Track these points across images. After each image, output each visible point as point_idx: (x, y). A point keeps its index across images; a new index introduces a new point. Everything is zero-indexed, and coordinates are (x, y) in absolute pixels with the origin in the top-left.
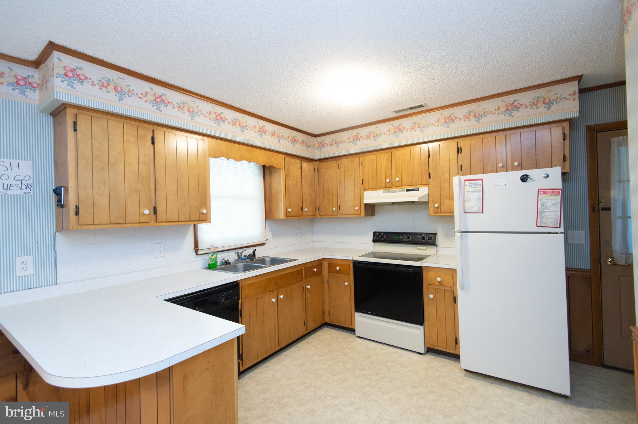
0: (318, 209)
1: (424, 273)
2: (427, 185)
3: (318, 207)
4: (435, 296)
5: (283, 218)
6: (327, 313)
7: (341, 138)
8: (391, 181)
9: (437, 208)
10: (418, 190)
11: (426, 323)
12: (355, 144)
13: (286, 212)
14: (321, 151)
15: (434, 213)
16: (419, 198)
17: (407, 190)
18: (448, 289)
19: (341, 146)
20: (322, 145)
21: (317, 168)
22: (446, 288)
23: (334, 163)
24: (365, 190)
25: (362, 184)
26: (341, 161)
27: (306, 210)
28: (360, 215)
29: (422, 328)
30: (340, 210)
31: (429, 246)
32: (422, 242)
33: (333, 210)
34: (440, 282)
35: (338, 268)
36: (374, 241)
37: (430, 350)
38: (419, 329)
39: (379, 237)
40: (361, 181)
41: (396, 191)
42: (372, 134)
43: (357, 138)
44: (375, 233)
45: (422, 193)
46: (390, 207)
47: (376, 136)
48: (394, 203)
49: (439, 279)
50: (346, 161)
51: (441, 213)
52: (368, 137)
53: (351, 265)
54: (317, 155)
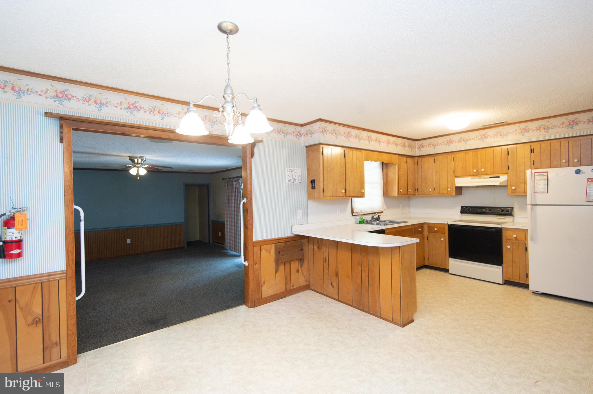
0: (417, 190)
1: (503, 232)
2: (507, 174)
3: (417, 189)
4: (512, 247)
5: (397, 196)
6: (426, 259)
7: (437, 142)
8: (478, 171)
9: (515, 189)
10: (499, 177)
11: (504, 264)
12: (449, 146)
13: (399, 192)
14: (420, 150)
15: (512, 193)
16: (500, 183)
17: (490, 178)
18: (522, 242)
19: (437, 147)
20: (422, 146)
21: (416, 162)
22: (520, 242)
23: (431, 159)
24: (456, 177)
25: (454, 173)
26: (437, 158)
27: (410, 190)
28: (452, 194)
29: (501, 267)
30: (435, 190)
31: (507, 216)
32: (501, 213)
33: (429, 191)
34: (515, 238)
35: (436, 229)
36: (462, 212)
37: (507, 282)
38: (499, 268)
39: (465, 210)
40: (453, 171)
41: (482, 178)
42: (462, 139)
43: (450, 142)
44: (462, 207)
45: (503, 179)
46: (476, 188)
47: (466, 141)
48: (478, 186)
49: (515, 236)
50: (441, 157)
51: (517, 193)
52: (459, 141)
53: (447, 227)
54: (418, 153)
